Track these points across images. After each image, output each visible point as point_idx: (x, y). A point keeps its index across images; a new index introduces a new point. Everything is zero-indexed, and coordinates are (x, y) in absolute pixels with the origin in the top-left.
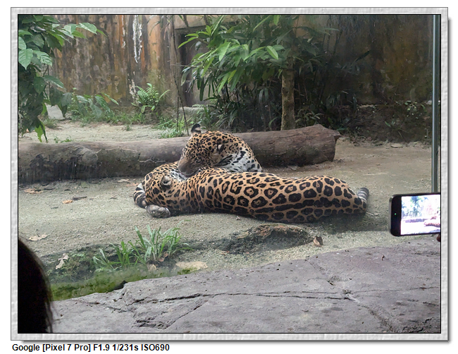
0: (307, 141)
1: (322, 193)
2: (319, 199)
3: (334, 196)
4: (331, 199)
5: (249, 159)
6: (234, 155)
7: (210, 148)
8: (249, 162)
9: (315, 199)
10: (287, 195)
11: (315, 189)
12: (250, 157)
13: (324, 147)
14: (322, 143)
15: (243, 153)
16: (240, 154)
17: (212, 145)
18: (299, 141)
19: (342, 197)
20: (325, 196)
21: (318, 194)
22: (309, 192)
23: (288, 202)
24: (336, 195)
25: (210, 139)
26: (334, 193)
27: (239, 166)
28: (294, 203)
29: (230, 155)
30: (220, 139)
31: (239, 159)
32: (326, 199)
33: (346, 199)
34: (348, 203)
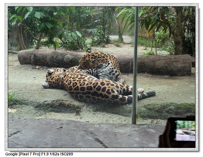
0: (174, 63)
1: (95, 89)
2: (93, 92)
3: (101, 91)
4: (99, 92)
5: (111, 67)
6: (104, 64)
7: (89, 60)
8: (110, 69)
9: (91, 91)
10: (80, 87)
11: (92, 86)
12: (111, 66)
13: (184, 67)
14: (183, 65)
15: (109, 64)
16: (107, 64)
17: (90, 59)
18: (170, 62)
19: (105, 93)
20: (97, 91)
21: (93, 89)
22: (89, 87)
23: (80, 91)
24: (102, 91)
25: (90, 56)
26: (101, 90)
27: (105, 70)
28: (82, 92)
29: (101, 64)
30: (96, 56)
31: (106, 67)
32: (97, 92)
33: (107, 94)
34: (108, 97)
